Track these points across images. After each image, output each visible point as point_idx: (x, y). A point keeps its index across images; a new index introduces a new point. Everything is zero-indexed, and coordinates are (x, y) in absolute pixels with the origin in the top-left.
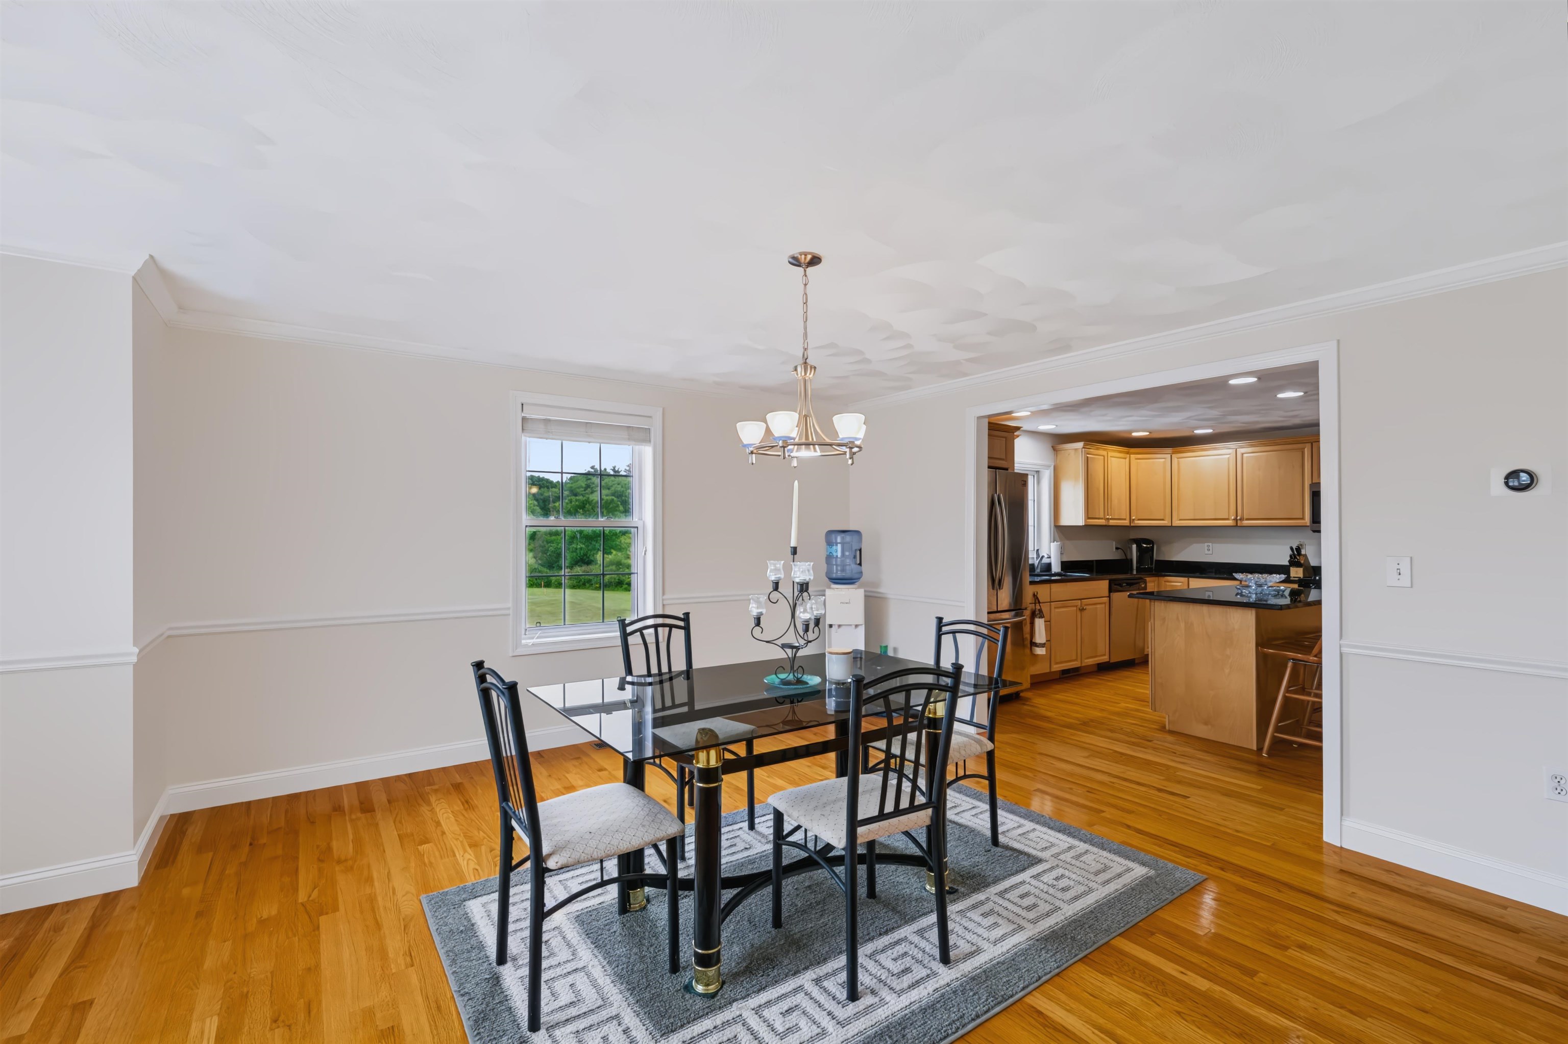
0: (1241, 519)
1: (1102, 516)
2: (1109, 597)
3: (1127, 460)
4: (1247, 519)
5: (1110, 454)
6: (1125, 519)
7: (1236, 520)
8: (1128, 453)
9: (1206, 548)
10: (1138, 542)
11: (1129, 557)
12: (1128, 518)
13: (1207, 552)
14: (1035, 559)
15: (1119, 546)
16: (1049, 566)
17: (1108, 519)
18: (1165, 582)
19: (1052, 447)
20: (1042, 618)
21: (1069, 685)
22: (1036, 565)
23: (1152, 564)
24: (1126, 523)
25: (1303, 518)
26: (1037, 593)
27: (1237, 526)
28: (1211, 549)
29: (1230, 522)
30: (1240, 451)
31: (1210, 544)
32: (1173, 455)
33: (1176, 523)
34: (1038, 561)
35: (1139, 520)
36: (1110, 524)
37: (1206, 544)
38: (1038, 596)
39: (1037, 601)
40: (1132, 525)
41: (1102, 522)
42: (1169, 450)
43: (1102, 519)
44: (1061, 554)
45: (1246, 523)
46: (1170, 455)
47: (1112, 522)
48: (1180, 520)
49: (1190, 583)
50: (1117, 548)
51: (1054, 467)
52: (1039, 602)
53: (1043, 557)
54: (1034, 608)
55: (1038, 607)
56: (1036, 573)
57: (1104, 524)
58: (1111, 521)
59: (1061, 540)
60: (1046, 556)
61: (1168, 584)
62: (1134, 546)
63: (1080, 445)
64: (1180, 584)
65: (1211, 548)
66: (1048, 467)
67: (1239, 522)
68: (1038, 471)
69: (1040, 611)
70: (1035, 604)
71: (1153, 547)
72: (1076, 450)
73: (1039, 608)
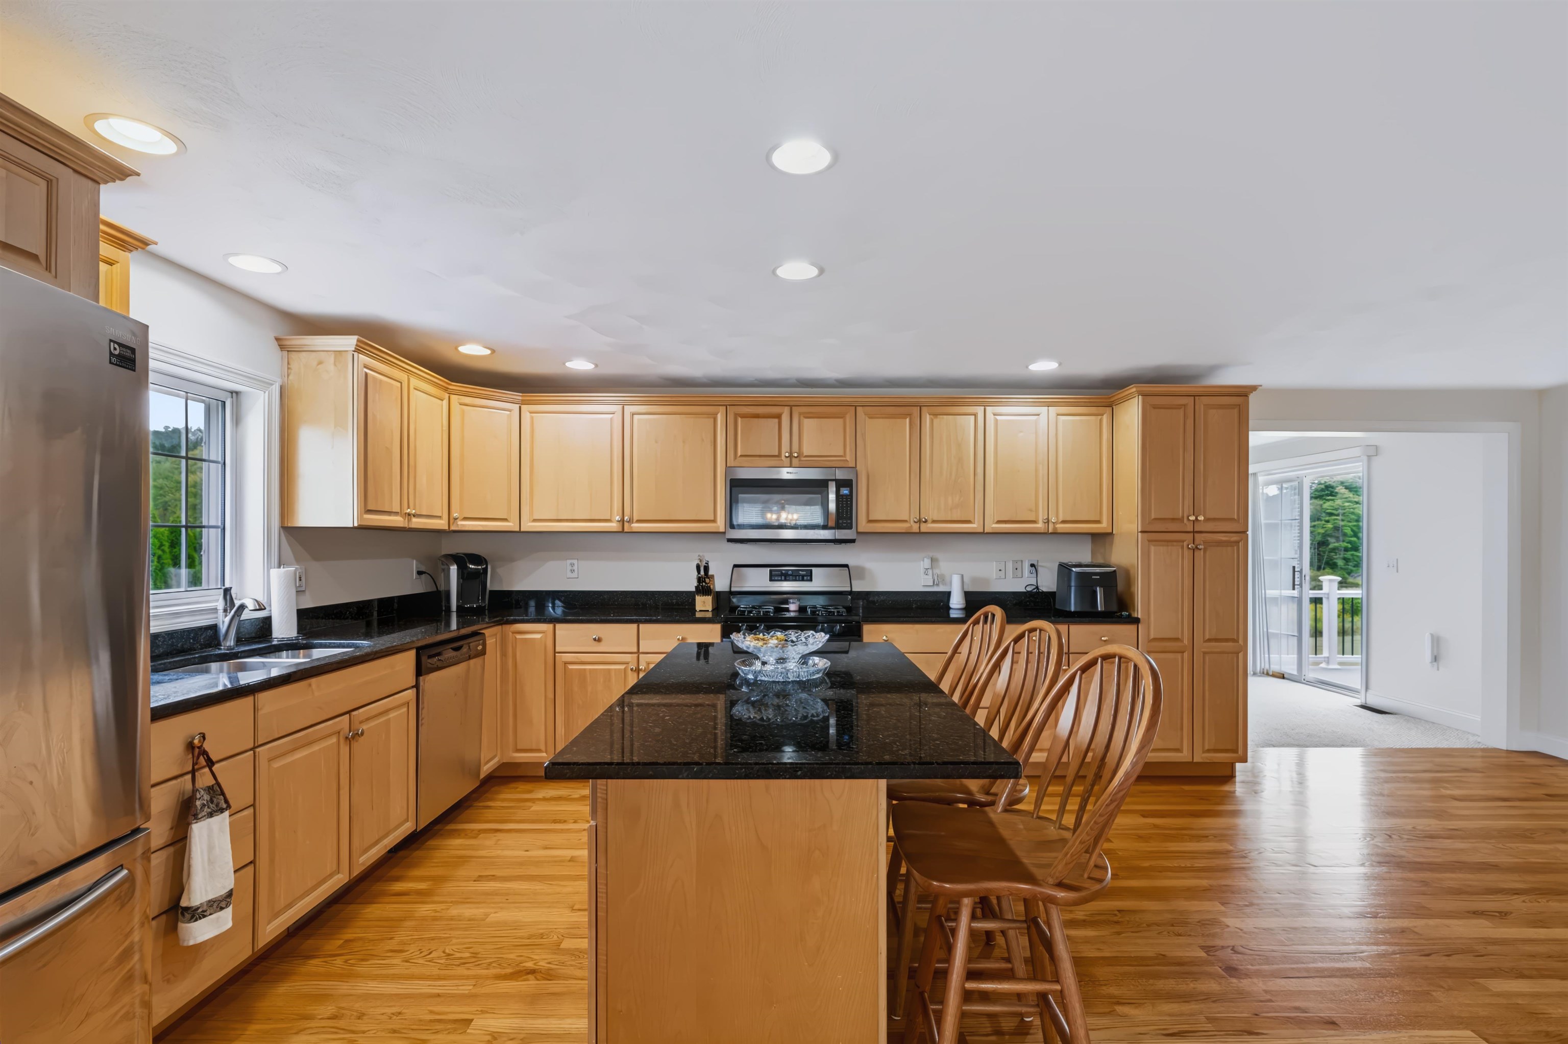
0: (630, 521)
1: (396, 508)
2: (417, 686)
3: (445, 402)
4: (639, 521)
5: (414, 382)
6: (440, 517)
7: (622, 521)
8: (446, 389)
9: (569, 568)
10: (461, 560)
11: (442, 588)
12: (445, 516)
13: (570, 575)
14: (221, 612)
15: (423, 569)
16: (265, 625)
17: (409, 515)
18: (513, 633)
19: (277, 339)
20: (222, 811)
21: (314, 965)
22: (223, 629)
23: (483, 599)
24: (441, 524)
25: (714, 521)
26: (203, 737)
27: (623, 532)
28: (576, 570)
29: (613, 526)
30: (629, 409)
31: (575, 562)
32: (523, 407)
33: (528, 526)
34: (227, 619)
35: (465, 519)
36: (413, 526)
37: (569, 562)
38: (207, 746)
39: (202, 761)
40: (453, 528)
41: (397, 521)
42: (518, 396)
43: (396, 513)
44: (299, 592)
45: (636, 526)
46: (518, 406)
47: (416, 523)
48: (535, 520)
49: (557, 632)
50: (420, 573)
51: (282, 388)
52: (210, 763)
53: (242, 607)
54: (189, 786)
55: (205, 779)
56: (223, 650)
57: (401, 525)
58: (414, 520)
59: (298, 560)
60: (250, 605)
61: (518, 636)
62: (454, 568)
63: (349, 342)
64: (538, 636)
65: (575, 568)
66: (265, 384)
67: (626, 525)
68: (237, 393)
69: (216, 790)
70: (193, 772)
71: (485, 570)
72: (339, 353)
73: (210, 781)
